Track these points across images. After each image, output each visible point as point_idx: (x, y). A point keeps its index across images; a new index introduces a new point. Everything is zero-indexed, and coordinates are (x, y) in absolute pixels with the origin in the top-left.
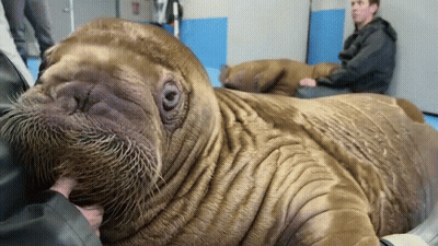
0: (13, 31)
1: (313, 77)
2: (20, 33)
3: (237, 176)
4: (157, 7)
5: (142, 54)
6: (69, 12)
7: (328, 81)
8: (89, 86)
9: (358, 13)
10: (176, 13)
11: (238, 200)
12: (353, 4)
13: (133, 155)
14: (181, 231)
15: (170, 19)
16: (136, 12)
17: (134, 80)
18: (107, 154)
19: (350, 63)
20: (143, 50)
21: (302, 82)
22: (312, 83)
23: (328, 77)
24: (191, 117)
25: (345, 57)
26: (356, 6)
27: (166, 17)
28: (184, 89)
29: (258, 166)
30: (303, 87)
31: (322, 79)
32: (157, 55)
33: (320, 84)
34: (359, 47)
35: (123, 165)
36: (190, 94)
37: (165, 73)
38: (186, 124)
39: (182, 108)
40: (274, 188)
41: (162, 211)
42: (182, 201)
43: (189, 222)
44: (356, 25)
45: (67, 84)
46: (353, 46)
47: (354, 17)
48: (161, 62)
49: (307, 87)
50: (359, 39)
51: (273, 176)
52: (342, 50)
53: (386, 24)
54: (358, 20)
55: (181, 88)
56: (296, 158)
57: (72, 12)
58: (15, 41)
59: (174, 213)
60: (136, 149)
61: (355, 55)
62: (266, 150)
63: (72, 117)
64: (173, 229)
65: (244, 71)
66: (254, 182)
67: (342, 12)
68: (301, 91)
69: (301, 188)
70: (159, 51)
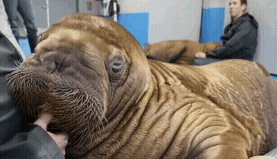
0: (10, 20)
1: (204, 52)
2: (15, 22)
3: (158, 119)
4: (103, 5)
5: (101, 37)
6: (46, 8)
7: (213, 54)
8: (64, 56)
9: (233, 10)
10: (115, 9)
11: (157, 135)
12: (230, 4)
13: (89, 104)
14: (118, 152)
15: (111, 13)
16: (90, 9)
17: (93, 54)
18: (72, 102)
19: (228, 42)
20: (102, 35)
21: (197, 55)
22: (203, 55)
23: (213, 52)
24: (130, 80)
25: (225, 39)
26: (232, 6)
27: (109, 12)
28: (127, 61)
29: (174, 113)
30: (197, 58)
31: (210, 53)
32: (111, 39)
33: (208, 56)
34: (234, 32)
35: (81, 110)
36: (130, 65)
37: (115, 51)
38: (126, 84)
39: (124, 73)
40: (183, 128)
41: (106, 138)
42: (119, 133)
43: (123, 146)
44: (232, 18)
45: (51, 53)
46: (230, 32)
47: (231, 12)
48: (112, 43)
49: (200, 58)
50: (234, 27)
51: (184, 120)
52: (223, 34)
53: (251, 17)
54: (234, 14)
55: (124, 61)
56: (202, 110)
57: (48, 8)
58: (12, 27)
59: (113, 140)
60: (91, 100)
61: (231, 37)
62: (182, 103)
63: (52, 75)
64: (113, 150)
65: (160, 48)
66: (169, 124)
67: (223, 10)
68: (196, 61)
69: (202, 130)
70: (113, 36)
